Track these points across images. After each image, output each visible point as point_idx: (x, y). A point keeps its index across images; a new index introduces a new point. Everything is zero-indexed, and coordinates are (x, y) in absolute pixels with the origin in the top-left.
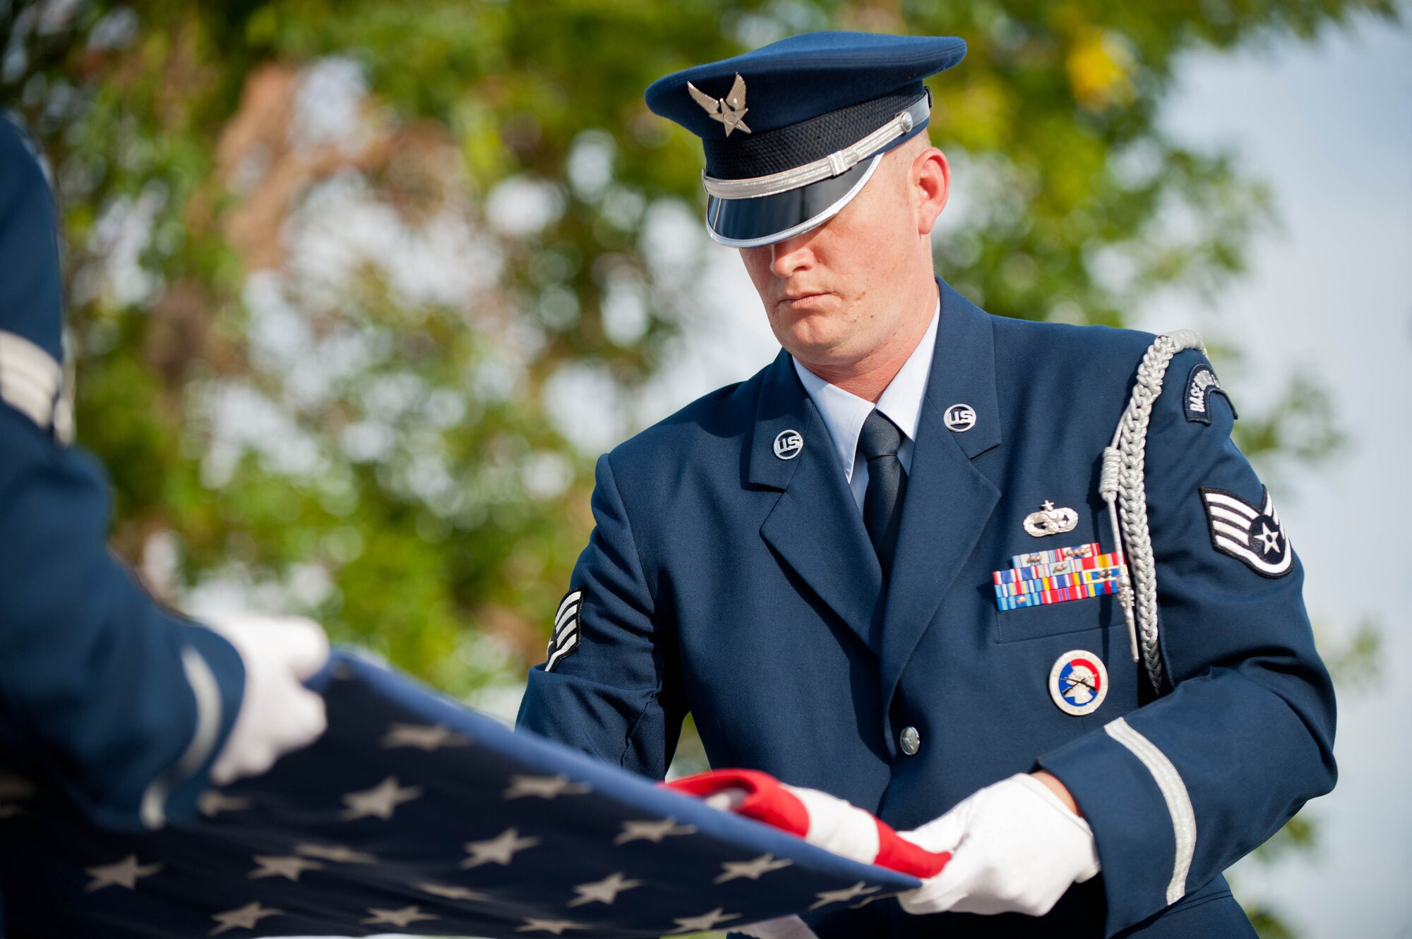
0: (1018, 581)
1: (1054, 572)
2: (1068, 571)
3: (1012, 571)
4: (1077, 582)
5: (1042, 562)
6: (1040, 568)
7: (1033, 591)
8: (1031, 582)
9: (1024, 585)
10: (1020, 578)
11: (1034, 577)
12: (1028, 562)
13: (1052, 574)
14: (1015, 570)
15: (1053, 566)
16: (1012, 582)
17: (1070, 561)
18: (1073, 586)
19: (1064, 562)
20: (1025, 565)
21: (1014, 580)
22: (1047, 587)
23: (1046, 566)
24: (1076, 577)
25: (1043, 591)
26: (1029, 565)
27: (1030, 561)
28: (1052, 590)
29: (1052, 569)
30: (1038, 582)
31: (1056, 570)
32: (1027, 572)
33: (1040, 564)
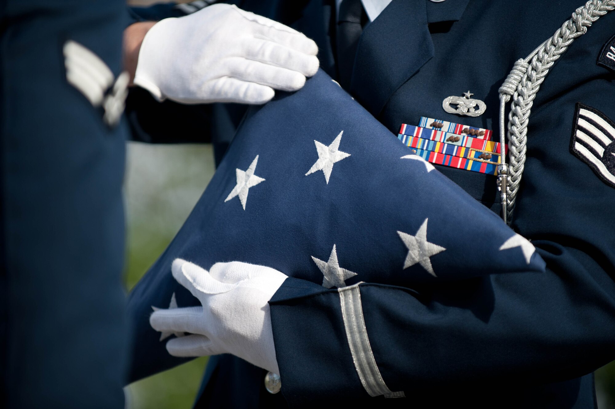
0: (417, 137)
1: (447, 141)
2: (459, 143)
3: (417, 128)
4: (462, 154)
5: (442, 129)
6: (439, 133)
7: (425, 148)
8: (427, 141)
9: (421, 141)
10: (420, 136)
11: (431, 139)
12: (431, 126)
13: (445, 142)
14: (419, 127)
15: (449, 135)
16: (413, 136)
17: (464, 137)
18: (457, 157)
19: (459, 136)
20: (428, 126)
21: (415, 135)
22: (437, 150)
23: (444, 133)
24: (463, 150)
25: (433, 151)
26: (431, 128)
27: (433, 125)
28: (440, 153)
29: (447, 137)
30: (432, 143)
31: (450, 139)
32: (427, 132)
33: (440, 130)
